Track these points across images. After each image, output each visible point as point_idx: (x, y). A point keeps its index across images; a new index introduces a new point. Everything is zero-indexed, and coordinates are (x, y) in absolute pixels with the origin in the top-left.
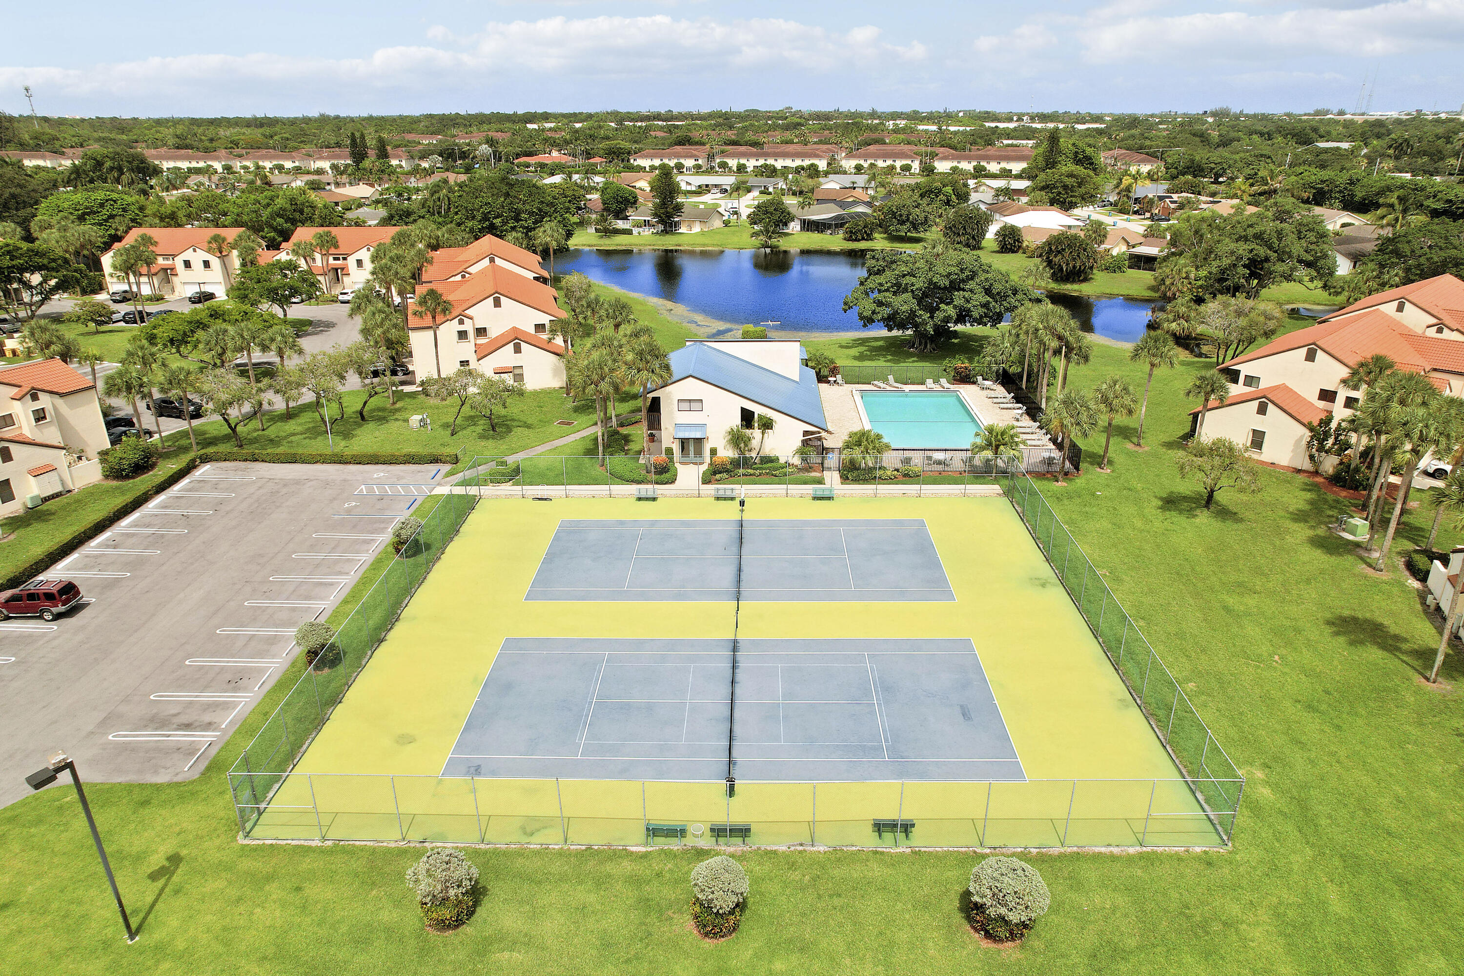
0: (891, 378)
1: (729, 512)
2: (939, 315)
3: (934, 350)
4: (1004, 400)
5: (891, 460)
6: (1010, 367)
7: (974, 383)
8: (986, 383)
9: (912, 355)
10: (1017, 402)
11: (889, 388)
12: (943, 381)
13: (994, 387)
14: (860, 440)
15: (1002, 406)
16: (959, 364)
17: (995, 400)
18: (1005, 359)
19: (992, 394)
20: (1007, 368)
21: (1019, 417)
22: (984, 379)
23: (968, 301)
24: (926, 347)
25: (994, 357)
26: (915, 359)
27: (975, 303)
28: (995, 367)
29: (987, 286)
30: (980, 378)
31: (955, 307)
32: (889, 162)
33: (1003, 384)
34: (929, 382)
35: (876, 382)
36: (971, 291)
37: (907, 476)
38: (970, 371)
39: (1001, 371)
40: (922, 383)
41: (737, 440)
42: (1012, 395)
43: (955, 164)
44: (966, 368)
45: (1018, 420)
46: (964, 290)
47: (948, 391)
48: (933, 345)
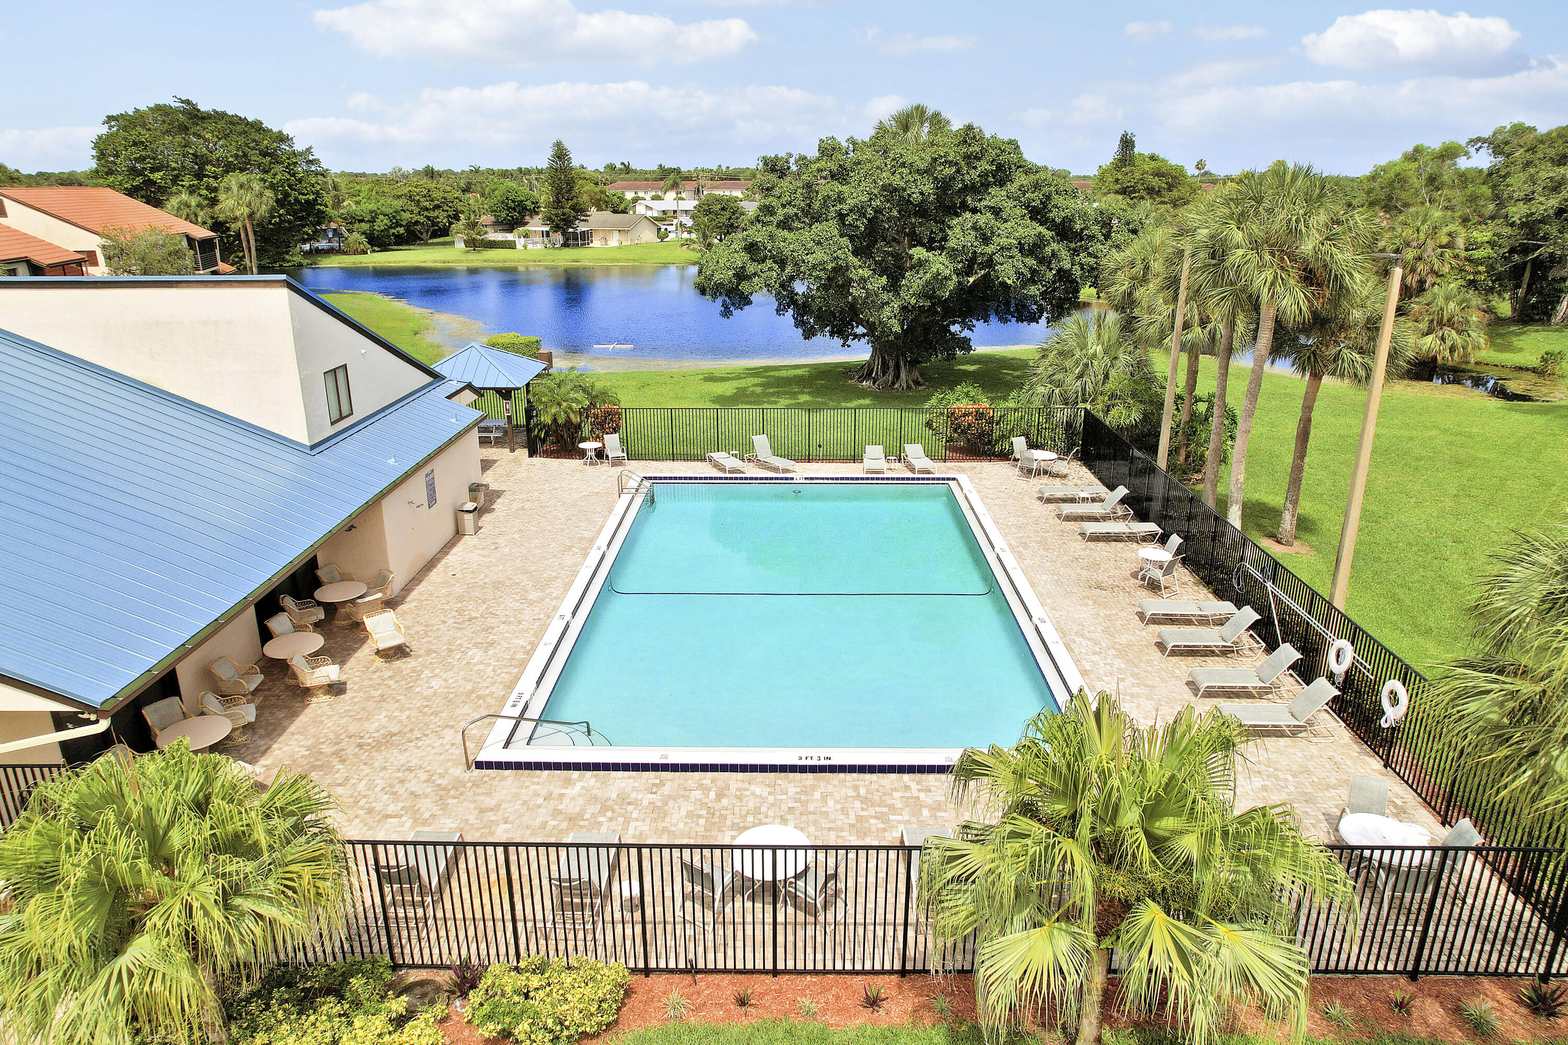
0: (761, 442)
2: (913, 282)
3: (917, 383)
4: (1096, 509)
6: (1107, 410)
7: (1005, 456)
8: (1039, 454)
9: (863, 394)
10: (1142, 516)
11: (751, 471)
12: (914, 452)
13: (1062, 467)
15: (1092, 528)
16: (964, 405)
17: (1068, 509)
18: (1089, 388)
19: (1056, 488)
20: (1097, 410)
21: (1157, 574)
22: (1032, 445)
23: (986, 240)
24: (897, 376)
25: (1059, 384)
26: (867, 402)
27: (1004, 241)
28: (1062, 414)
29: (1035, 198)
30: (1019, 442)
31: (953, 254)
33: (1087, 459)
34: (874, 457)
35: (716, 455)
36: (996, 212)
38: (991, 421)
39: (1080, 419)
40: (856, 458)
42: (1122, 491)
44: (980, 415)
45: (1153, 586)
46: (974, 211)
47: (925, 478)
48: (916, 374)
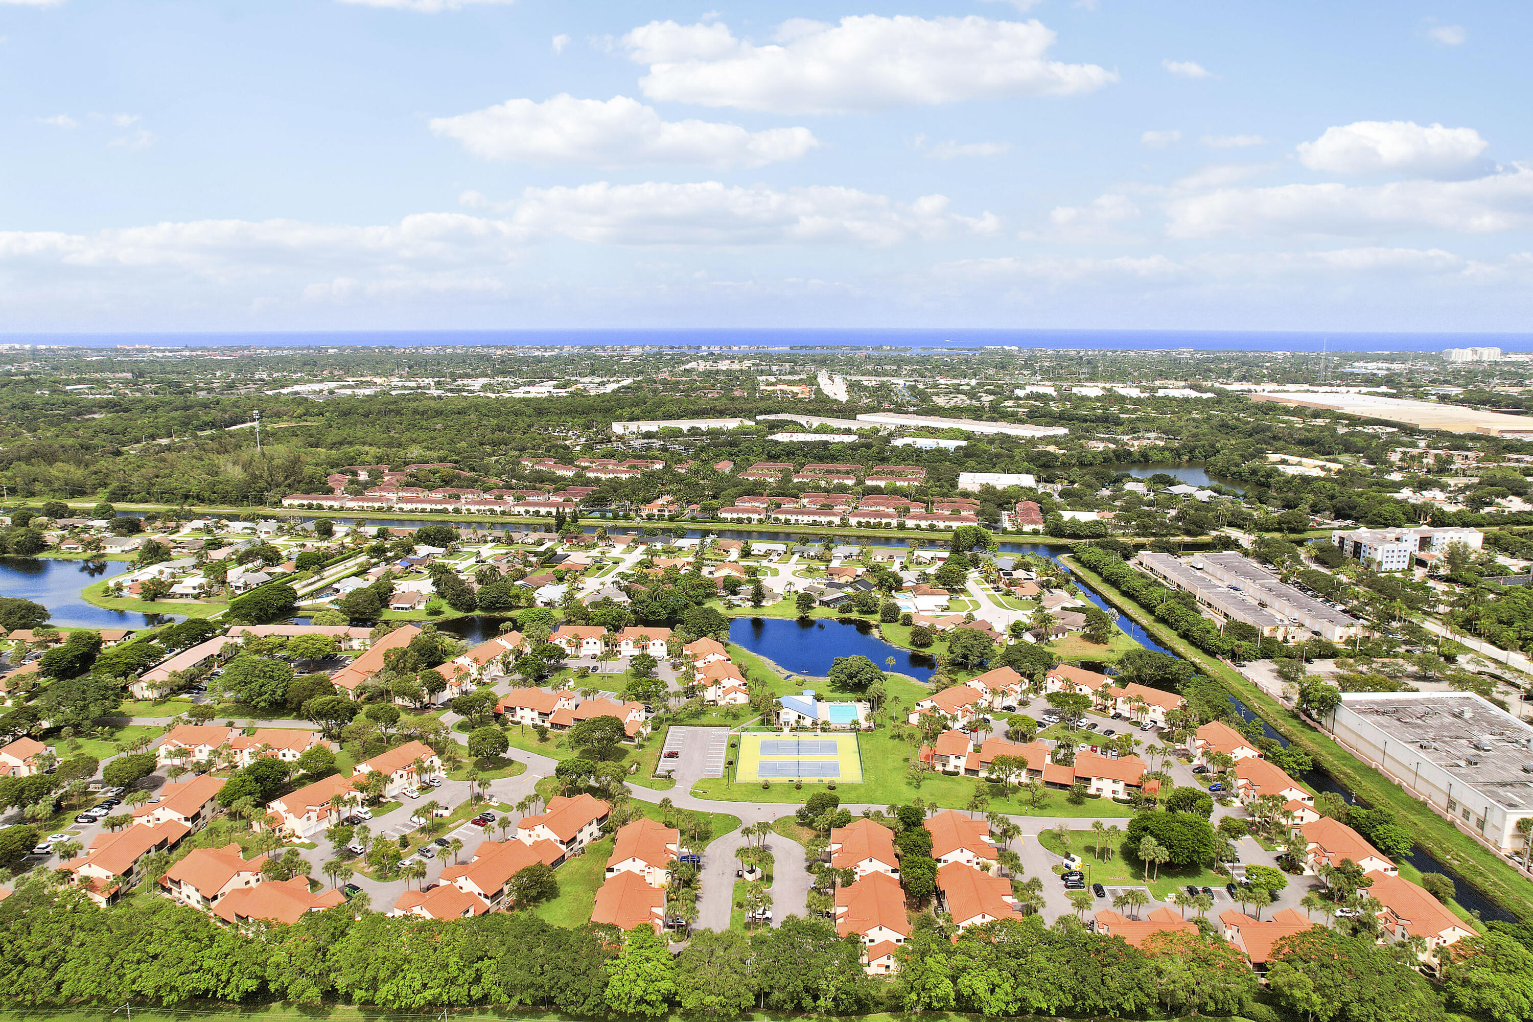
1: (796, 739)
5: (832, 727)
14: (824, 722)
32: (878, 520)
37: (835, 731)
41: (797, 722)
43: (918, 522)
47: (854, 704)
